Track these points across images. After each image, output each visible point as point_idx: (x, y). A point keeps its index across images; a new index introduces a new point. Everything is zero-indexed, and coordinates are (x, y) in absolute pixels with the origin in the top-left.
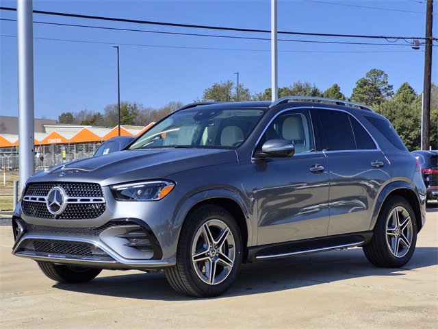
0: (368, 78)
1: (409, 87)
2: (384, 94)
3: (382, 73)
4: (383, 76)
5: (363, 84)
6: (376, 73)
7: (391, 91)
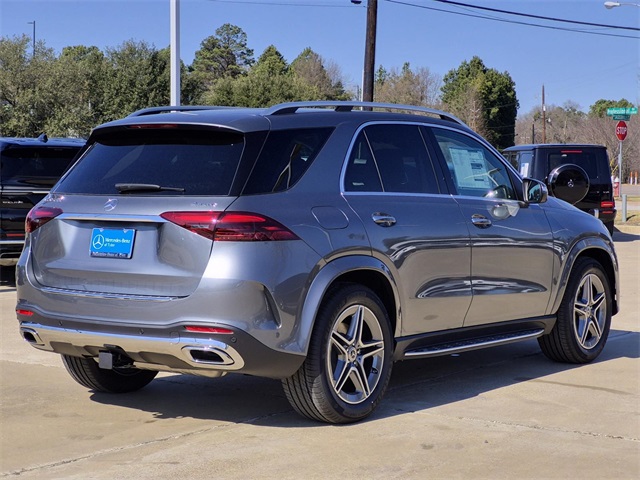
0: (219, 38)
1: (277, 53)
2: (239, 61)
3: (239, 30)
4: (239, 35)
5: (211, 45)
6: (231, 31)
7: (251, 57)
